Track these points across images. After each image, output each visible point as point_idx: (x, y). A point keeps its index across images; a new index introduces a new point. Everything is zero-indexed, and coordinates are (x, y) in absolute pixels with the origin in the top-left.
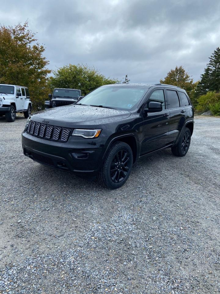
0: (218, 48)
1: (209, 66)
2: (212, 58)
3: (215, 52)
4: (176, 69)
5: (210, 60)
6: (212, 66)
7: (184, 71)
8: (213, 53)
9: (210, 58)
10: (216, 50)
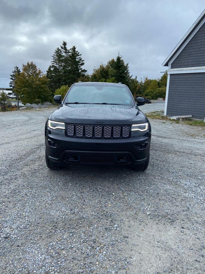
0: (58, 48)
1: (53, 64)
2: (55, 56)
3: (56, 51)
4: (28, 64)
5: (53, 58)
6: (55, 63)
7: (36, 67)
8: (55, 52)
9: (53, 57)
10: (57, 50)
